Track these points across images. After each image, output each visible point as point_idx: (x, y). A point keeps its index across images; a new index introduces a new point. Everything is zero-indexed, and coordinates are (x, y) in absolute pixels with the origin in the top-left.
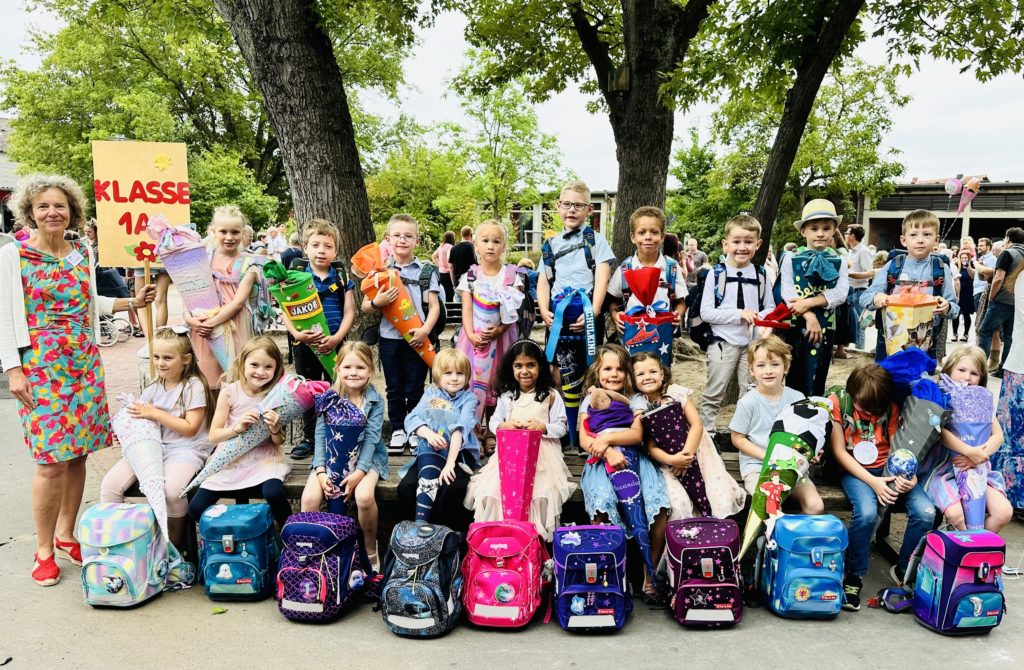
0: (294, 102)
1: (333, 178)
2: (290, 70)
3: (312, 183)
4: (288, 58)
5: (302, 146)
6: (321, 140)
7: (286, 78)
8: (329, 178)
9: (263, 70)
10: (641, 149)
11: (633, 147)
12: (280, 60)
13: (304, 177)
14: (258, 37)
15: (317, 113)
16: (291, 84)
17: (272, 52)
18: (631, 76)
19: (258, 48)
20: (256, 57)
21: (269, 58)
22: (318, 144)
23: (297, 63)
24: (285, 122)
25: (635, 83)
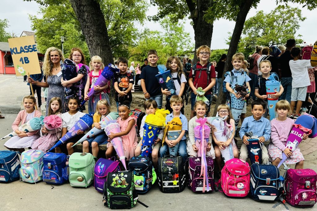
0: (88, 24)
1: (100, 47)
2: (87, 14)
3: (94, 49)
4: (86, 11)
5: (91, 38)
6: (96, 36)
7: (86, 17)
8: (99, 47)
9: (79, 15)
10: (201, 36)
11: (199, 36)
12: (84, 11)
13: (92, 47)
14: (77, 5)
15: (95, 28)
16: (87, 19)
17: (81, 9)
18: (198, 13)
19: (77, 8)
20: (77, 11)
21: (80, 11)
22: (96, 37)
23: (88, 12)
24: (86, 30)
25: (199, 15)
